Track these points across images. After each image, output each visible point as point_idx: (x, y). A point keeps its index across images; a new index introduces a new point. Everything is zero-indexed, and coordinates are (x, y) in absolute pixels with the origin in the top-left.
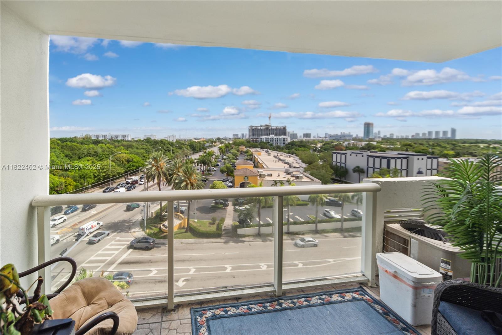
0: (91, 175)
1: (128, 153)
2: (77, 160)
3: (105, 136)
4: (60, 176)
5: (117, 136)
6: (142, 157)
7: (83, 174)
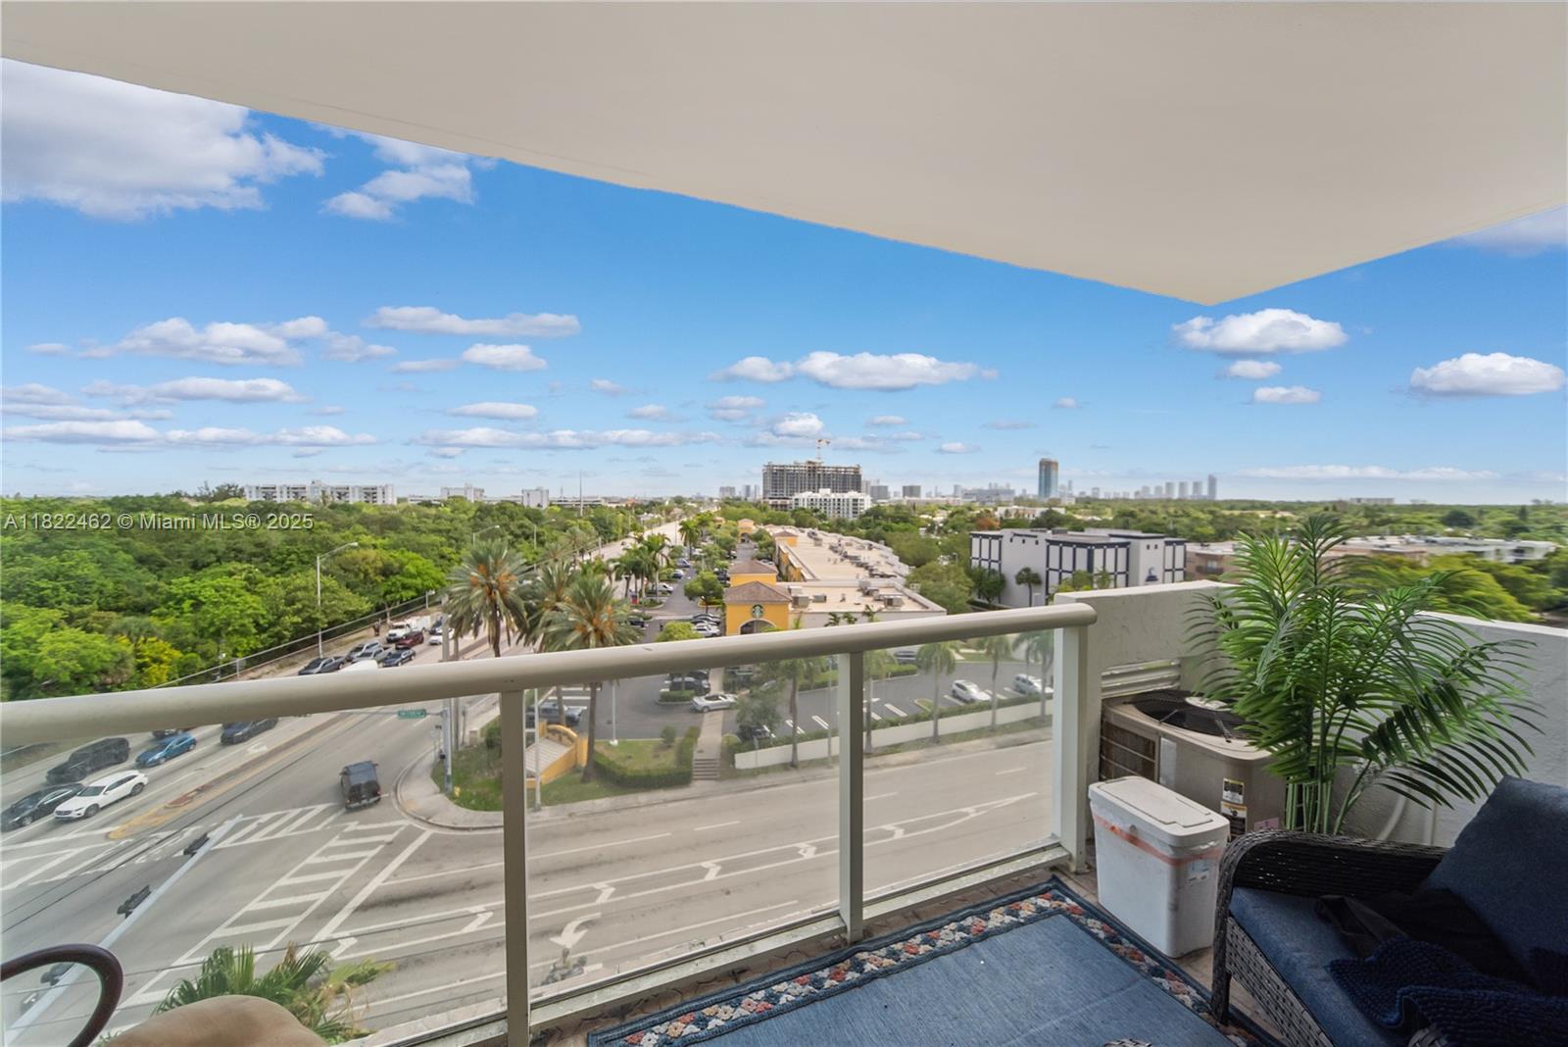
0: (243, 625)
1: (385, 548)
2: (186, 574)
3: (297, 491)
4: (115, 632)
5: (343, 491)
6: (437, 558)
7: (212, 624)
